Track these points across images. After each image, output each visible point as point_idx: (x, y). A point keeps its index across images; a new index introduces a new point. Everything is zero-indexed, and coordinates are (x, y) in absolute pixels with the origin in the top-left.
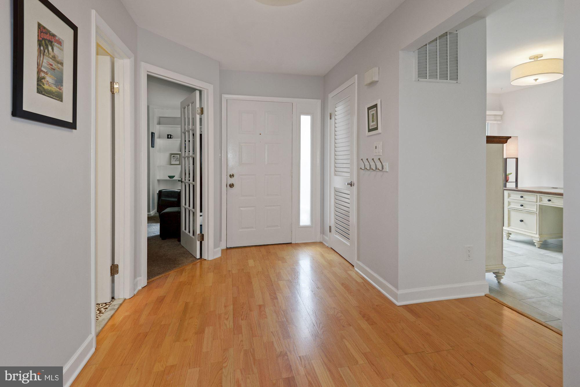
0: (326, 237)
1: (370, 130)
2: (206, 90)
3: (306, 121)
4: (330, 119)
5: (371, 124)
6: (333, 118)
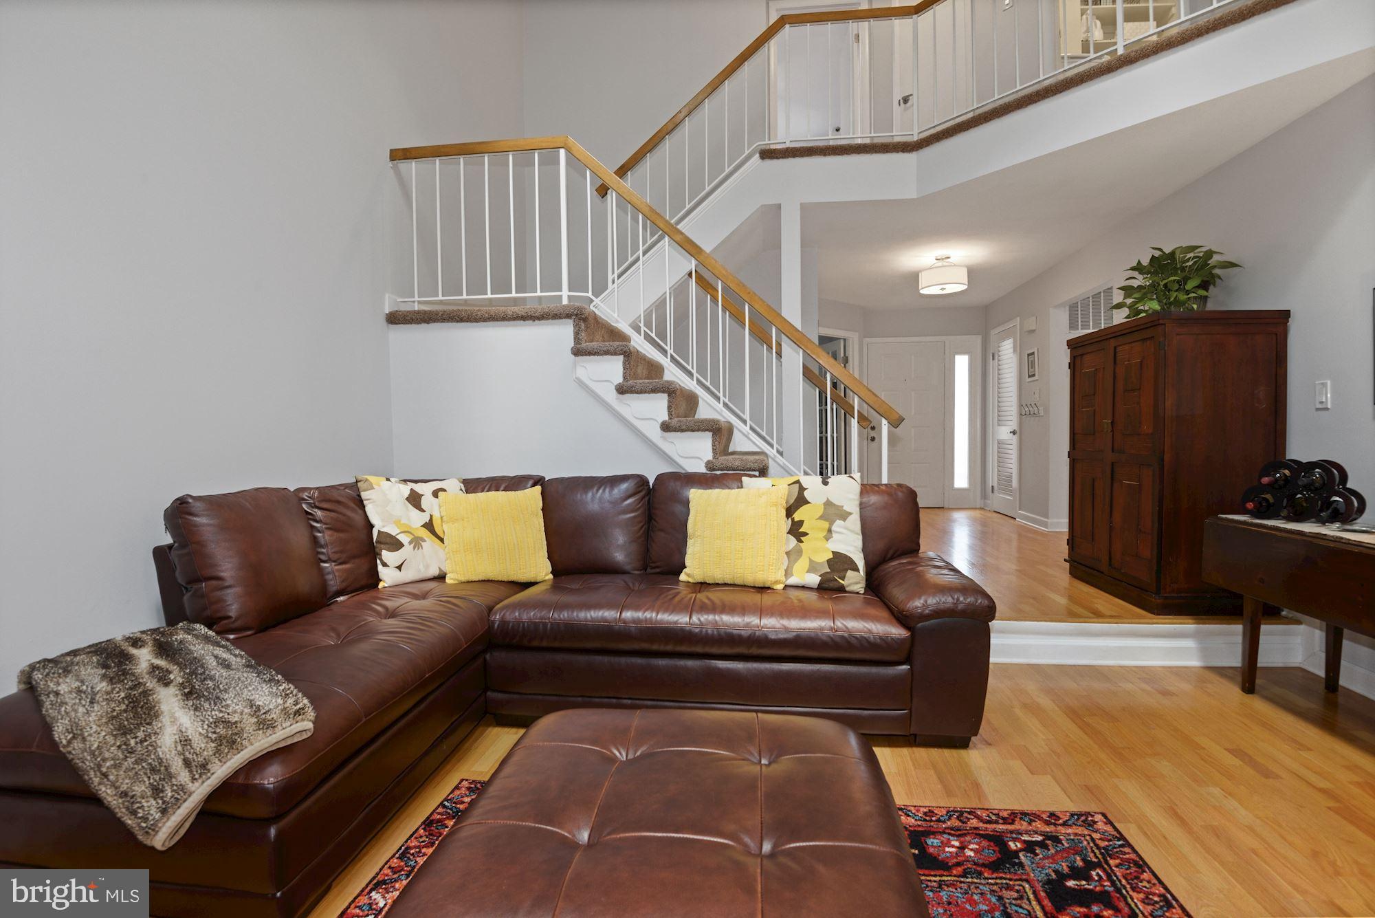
0: (989, 502)
1: (1029, 376)
2: (851, 340)
3: (962, 364)
4: (993, 359)
5: (1031, 370)
6: (996, 357)
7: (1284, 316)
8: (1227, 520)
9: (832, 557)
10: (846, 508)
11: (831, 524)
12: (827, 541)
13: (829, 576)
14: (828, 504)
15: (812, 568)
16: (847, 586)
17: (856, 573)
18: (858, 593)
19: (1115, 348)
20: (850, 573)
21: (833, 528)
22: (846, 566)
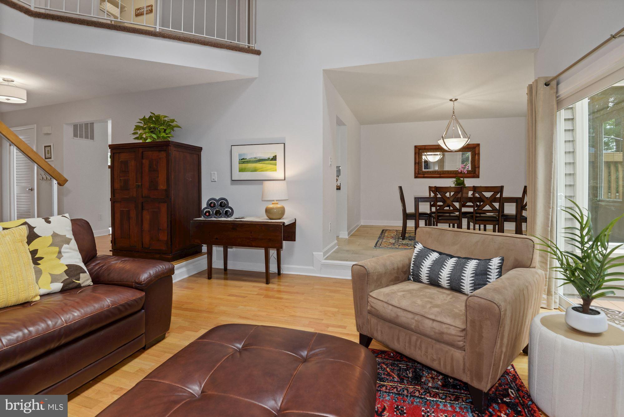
7: (200, 149)
8: (197, 220)
9: (67, 268)
10: (67, 236)
11: (60, 248)
12: (60, 259)
13: (69, 281)
14: (55, 235)
15: (54, 279)
16: (82, 283)
17: (85, 274)
18: (89, 285)
19: (142, 152)
20: (81, 275)
21: (62, 250)
22: (79, 272)
